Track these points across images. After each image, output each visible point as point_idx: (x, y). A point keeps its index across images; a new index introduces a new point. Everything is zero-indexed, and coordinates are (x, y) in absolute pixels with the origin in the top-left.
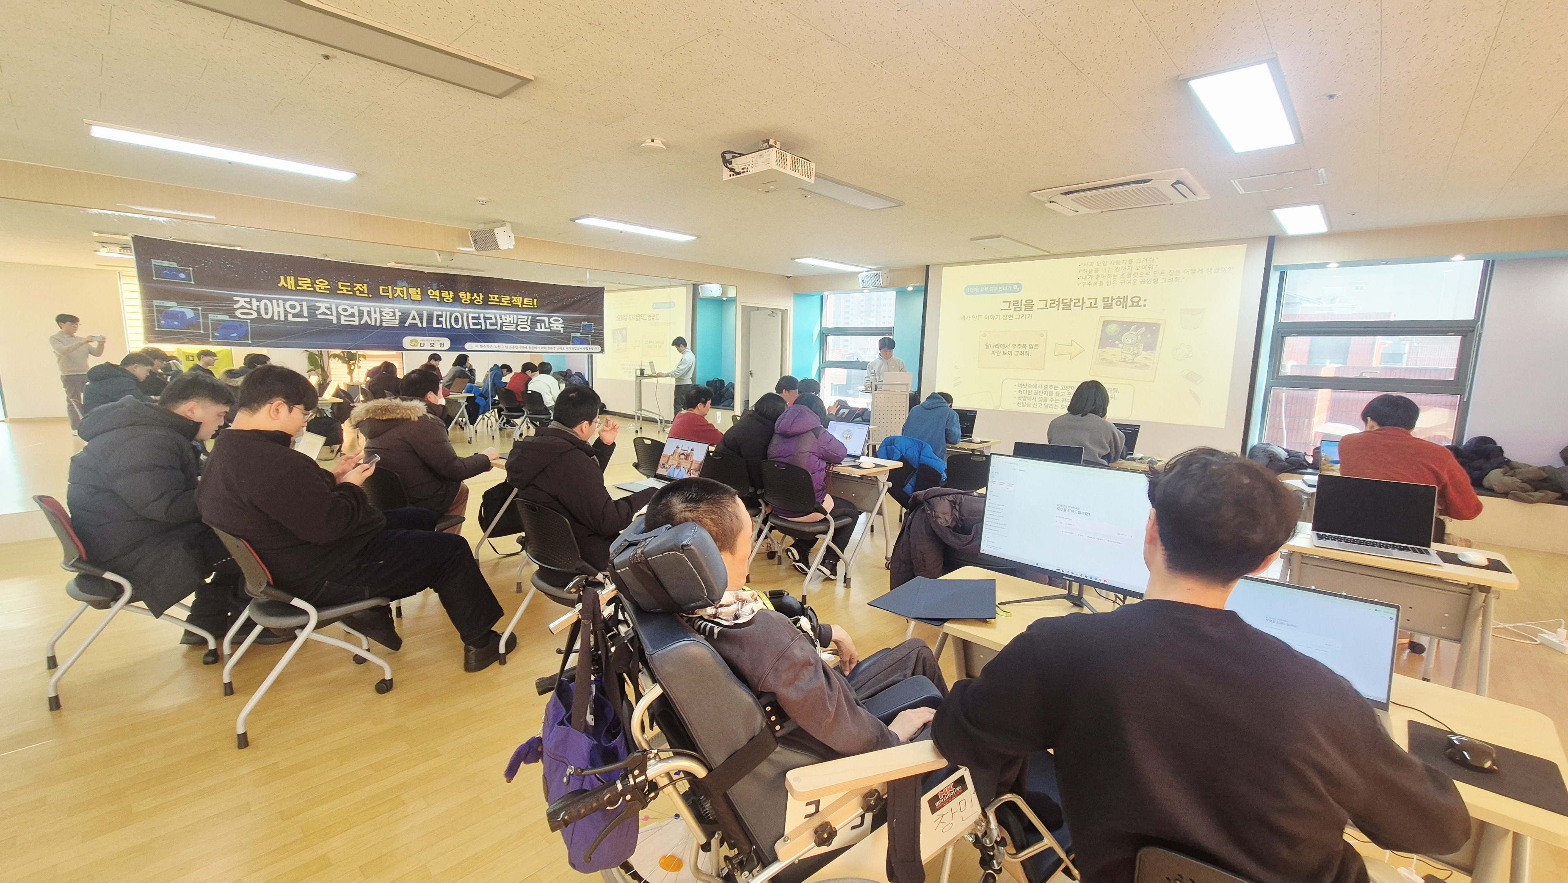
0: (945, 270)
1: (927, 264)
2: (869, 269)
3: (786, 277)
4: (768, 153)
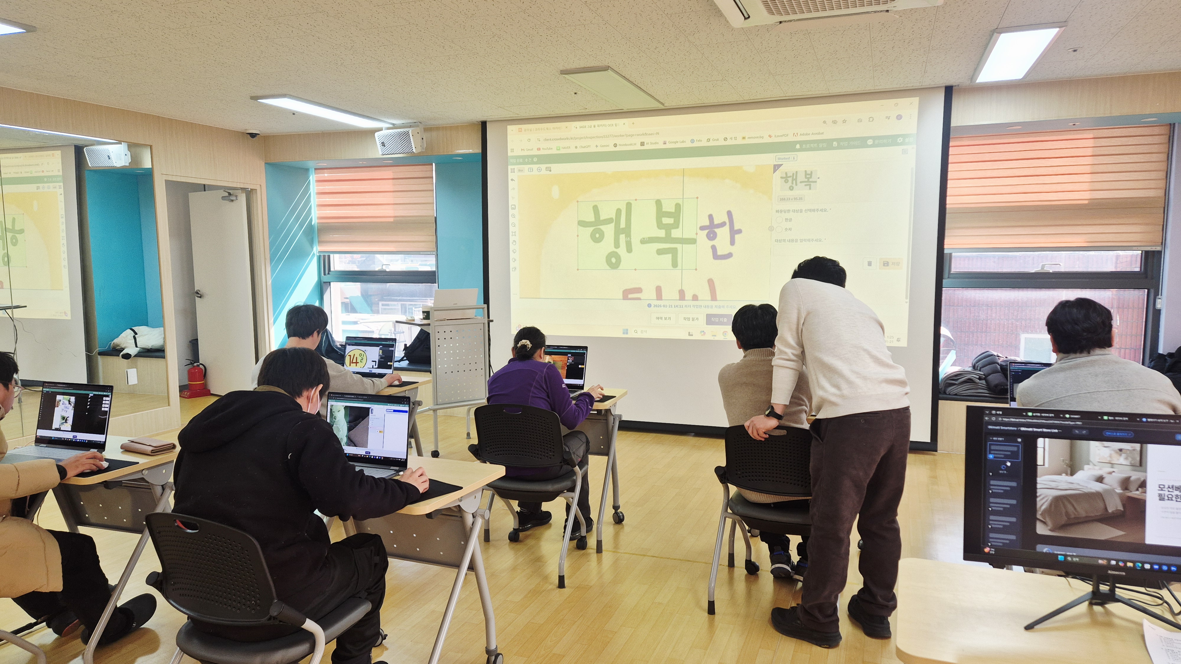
0: (512, 129)
1: (484, 119)
2: (394, 124)
3: (249, 135)
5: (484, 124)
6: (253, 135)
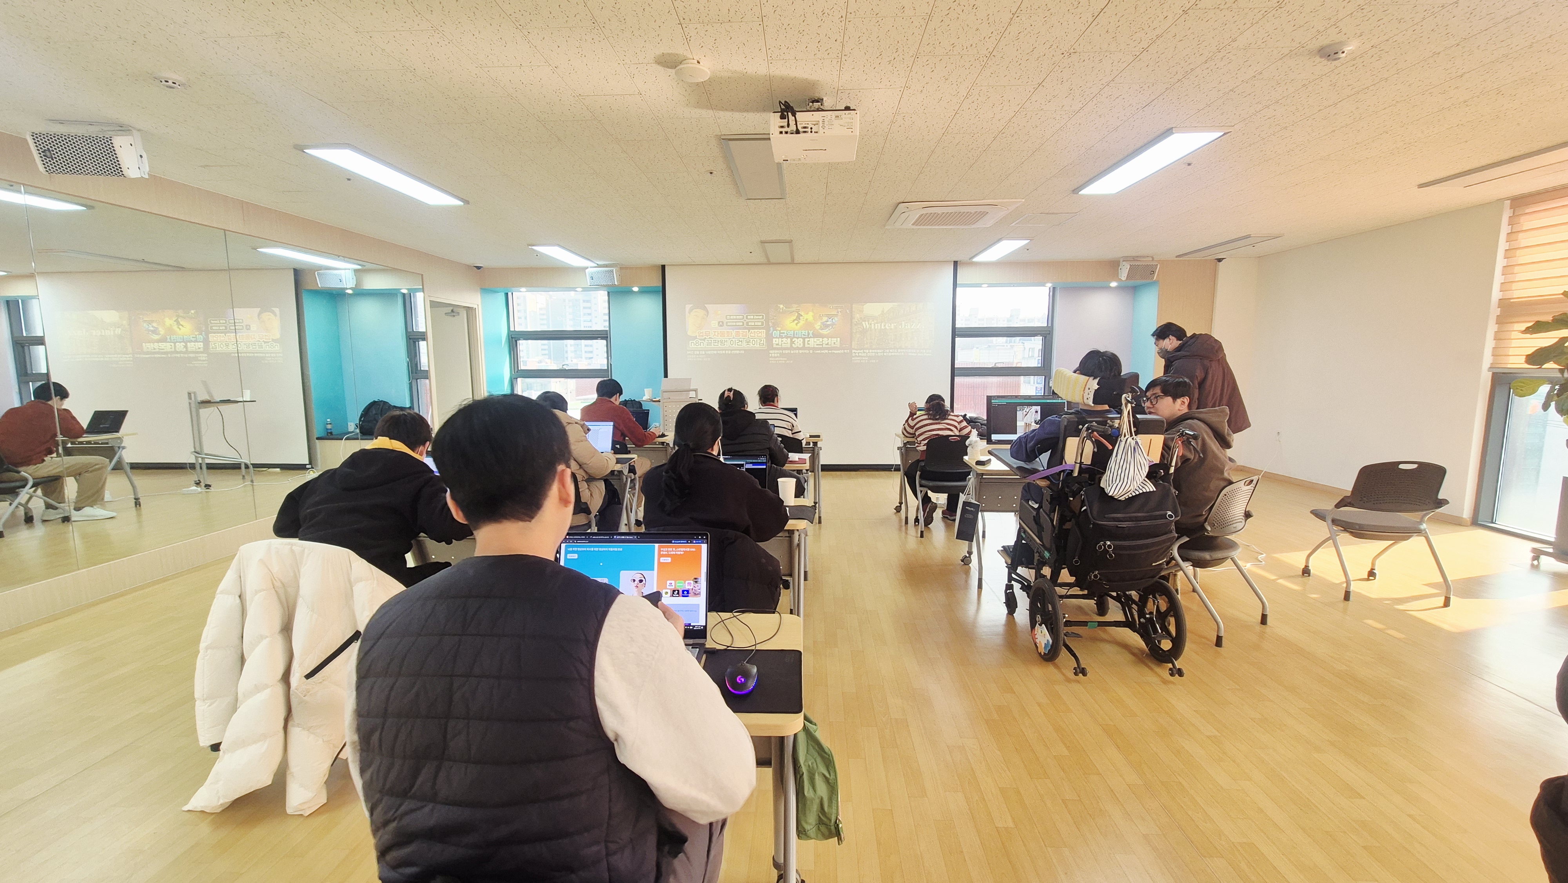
1: (663, 264)
2: (598, 264)
3: (475, 268)
4: (850, 115)
5: (663, 267)
6: (479, 268)
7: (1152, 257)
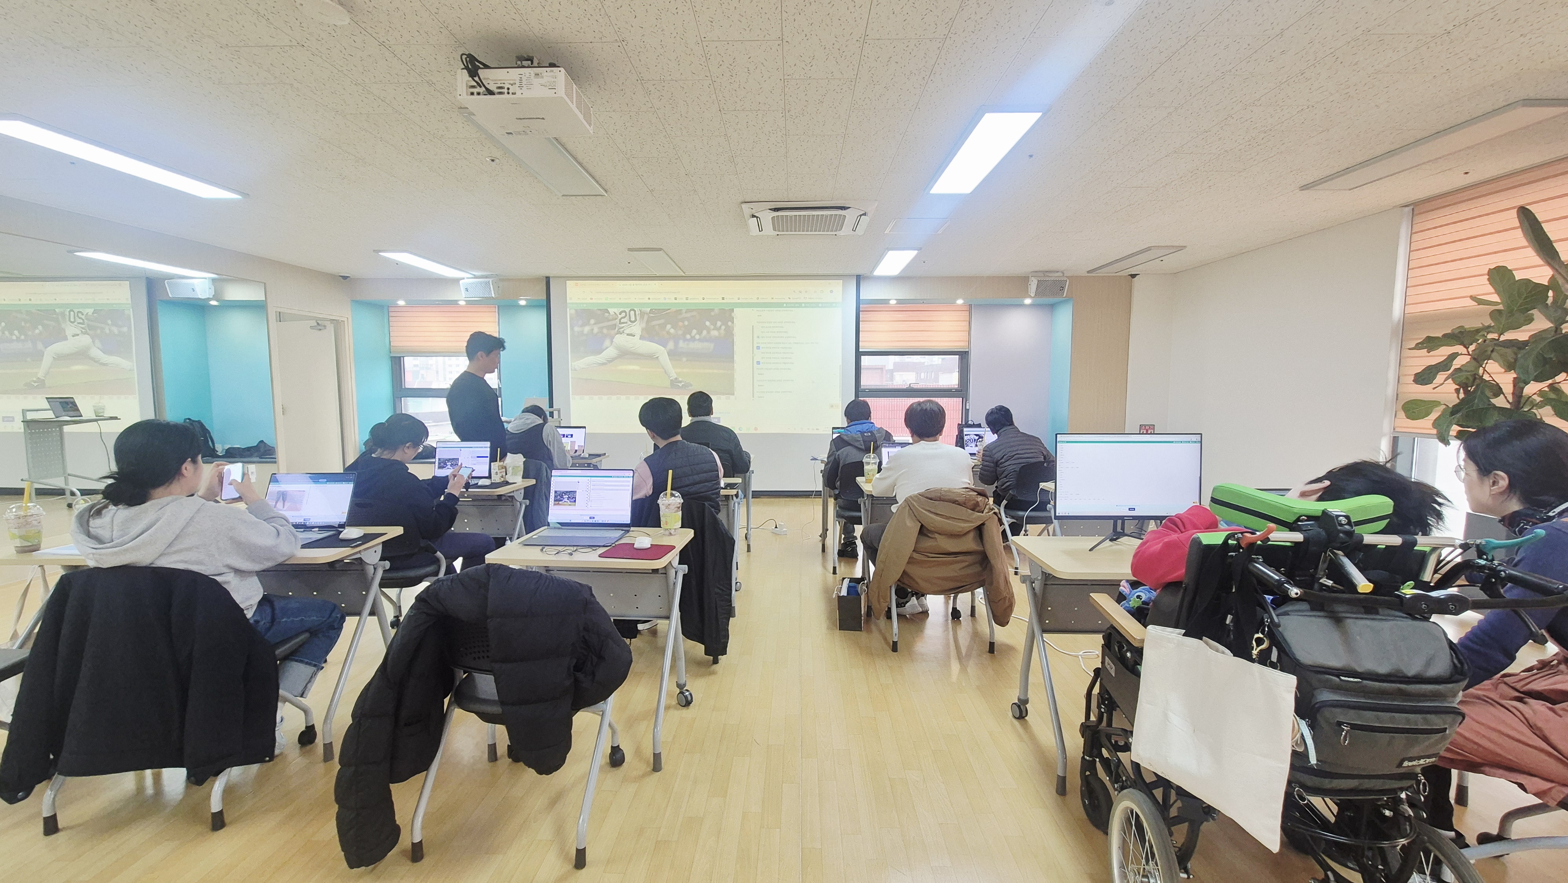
0: (570, 284)
1: (547, 275)
2: (474, 275)
3: (339, 277)
4: (552, 73)
5: (548, 279)
6: (345, 278)
7: (1063, 273)
